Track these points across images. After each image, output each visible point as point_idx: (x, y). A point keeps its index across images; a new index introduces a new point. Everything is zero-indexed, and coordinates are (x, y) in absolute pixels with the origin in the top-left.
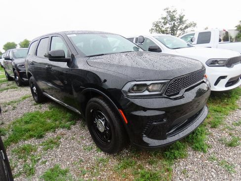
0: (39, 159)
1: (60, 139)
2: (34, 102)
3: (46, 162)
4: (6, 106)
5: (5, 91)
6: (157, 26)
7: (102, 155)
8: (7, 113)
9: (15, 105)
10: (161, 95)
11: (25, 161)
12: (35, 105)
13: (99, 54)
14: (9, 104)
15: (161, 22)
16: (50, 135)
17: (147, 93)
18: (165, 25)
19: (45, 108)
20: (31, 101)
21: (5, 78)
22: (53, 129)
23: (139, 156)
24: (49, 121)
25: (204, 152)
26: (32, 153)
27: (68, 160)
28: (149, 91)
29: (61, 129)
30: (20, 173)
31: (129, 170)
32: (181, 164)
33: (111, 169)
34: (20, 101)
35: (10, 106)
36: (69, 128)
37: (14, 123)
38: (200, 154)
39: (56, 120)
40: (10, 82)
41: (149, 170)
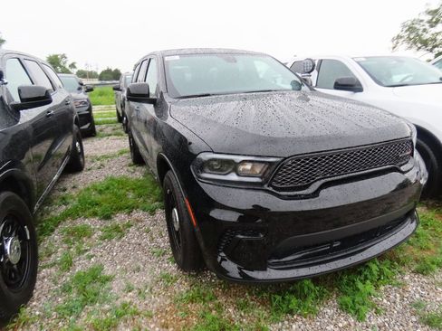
0: (86, 251)
1: (130, 226)
2: (130, 161)
3: (92, 257)
4: (93, 162)
5: (105, 138)
6: (411, 29)
7: (172, 268)
8: (89, 172)
9: (105, 162)
10: (261, 184)
11: (70, 248)
12: (130, 165)
13: (205, 93)
14: (98, 160)
15: (422, 21)
16: (120, 219)
17: (233, 177)
18: (432, 26)
19: (138, 174)
20: (127, 158)
21: (116, 118)
22: (130, 209)
23: (229, 288)
24: (131, 195)
25: (360, 318)
26: (84, 239)
27: (120, 263)
28: (238, 175)
29: (141, 212)
30: (55, 264)
31: (197, 308)
32: (294, 326)
33: (170, 297)
34: (114, 156)
35: (99, 163)
36: (152, 212)
37: (88, 189)
38: (346, 320)
39: (140, 196)
40: (119, 125)
41: (230, 317)
